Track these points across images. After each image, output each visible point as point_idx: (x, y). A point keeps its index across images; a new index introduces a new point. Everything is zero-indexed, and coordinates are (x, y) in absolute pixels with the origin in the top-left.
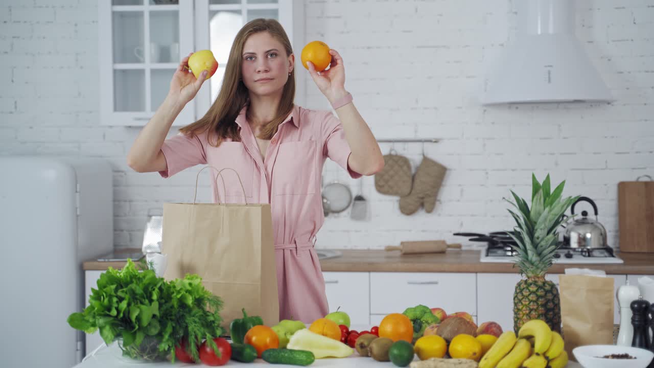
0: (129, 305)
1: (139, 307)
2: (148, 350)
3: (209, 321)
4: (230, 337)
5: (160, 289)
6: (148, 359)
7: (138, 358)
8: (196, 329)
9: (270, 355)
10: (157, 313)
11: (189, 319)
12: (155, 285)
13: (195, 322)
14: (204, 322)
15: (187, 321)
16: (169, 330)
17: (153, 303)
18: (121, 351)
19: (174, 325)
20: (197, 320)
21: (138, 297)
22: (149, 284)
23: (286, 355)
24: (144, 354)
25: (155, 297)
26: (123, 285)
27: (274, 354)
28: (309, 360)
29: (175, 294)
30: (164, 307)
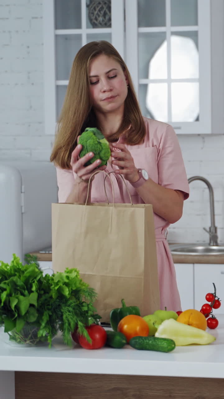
0: (9, 295)
1: (17, 298)
2: (30, 336)
3: (83, 310)
4: (110, 324)
5: (40, 281)
6: (30, 343)
7: (22, 342)
8: (69, 317)
9: (136, 342)
10: (36, 304)
11: (64, 309)
12: (36, 278)
13: (69, 312)
14: (78, 311)
15: (62, 310)
16: (45, 318)
17: (32, 294)
18: (9, 336)
19: (51, 314)
20: (71, 309)
21: (18, 288)
22: (30, 277)
23: (150, 342)
24: (27, 339)
25: (34, 289)
26: (7, 277)
27: (140, 341)
28: (169, 347)
29: (53, 286)
30: (43, 298)
